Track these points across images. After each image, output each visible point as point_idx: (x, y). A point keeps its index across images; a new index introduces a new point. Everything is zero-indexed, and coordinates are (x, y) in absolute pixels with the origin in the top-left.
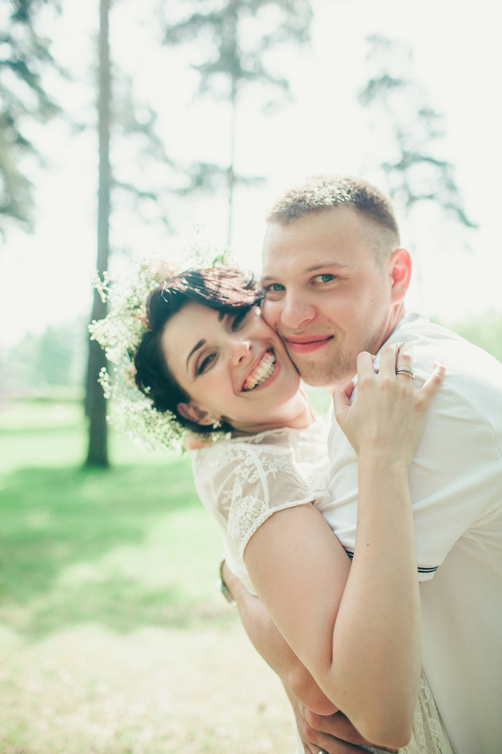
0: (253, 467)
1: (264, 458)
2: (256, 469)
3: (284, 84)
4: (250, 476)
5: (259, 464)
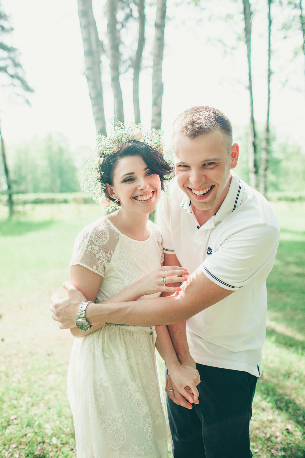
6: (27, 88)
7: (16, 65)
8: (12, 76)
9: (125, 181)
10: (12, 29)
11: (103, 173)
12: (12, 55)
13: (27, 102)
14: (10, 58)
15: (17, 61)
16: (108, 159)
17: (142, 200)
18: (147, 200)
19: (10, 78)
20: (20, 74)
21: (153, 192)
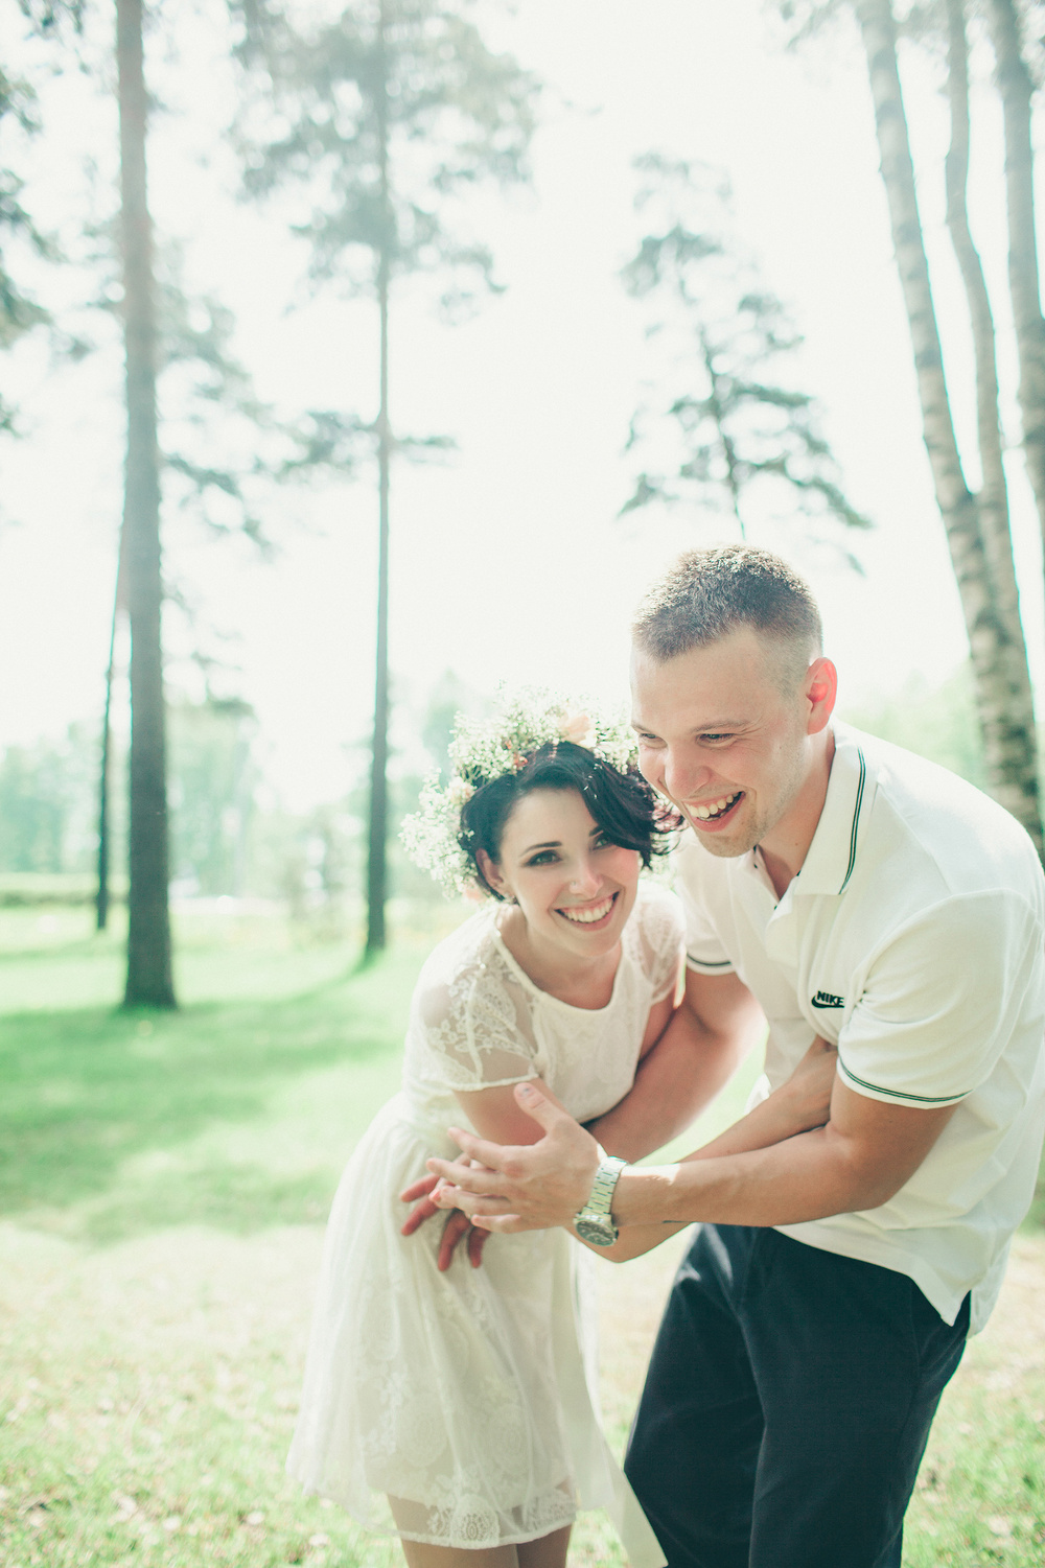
0: (463, 1037)
1: (480, 1031)
2: (466, 1039)
3: (481, 259)
4: (457, 1043)
5: (471, 1036)
6: (853, 519)
7: (816, 447)
8: (799, 484)
9: (532, 862)
10: (801, 339)
11: (472, 833)
12: (801, 416)
13: (855, 564)
14: (792, 427)
15: (816, 435)
16: (485, 791)
17: (579, 921)
18: (594, 922)
19: (795, 490)
20: (828, 474)
21: (615, 897)
